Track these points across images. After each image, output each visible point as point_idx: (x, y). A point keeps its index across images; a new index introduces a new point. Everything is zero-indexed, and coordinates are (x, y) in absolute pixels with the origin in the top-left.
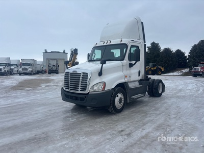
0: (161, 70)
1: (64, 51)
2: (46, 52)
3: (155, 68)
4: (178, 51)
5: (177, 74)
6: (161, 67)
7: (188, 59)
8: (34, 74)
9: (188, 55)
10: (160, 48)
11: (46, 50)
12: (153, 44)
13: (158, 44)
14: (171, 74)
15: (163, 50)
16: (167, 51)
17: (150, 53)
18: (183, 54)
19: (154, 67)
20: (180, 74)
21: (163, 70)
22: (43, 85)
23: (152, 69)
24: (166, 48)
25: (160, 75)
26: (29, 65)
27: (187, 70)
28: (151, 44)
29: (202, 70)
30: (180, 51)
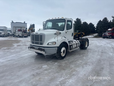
0: (83, 34)
1: (25, 22)
2: (13, 22)
3: (80, 33)
4: (91, 24)
5: (91, 37)
7: (96, 28)
8: (6, 36)
9: (96, 26)
10: (81, 22)
11: (12, 21)
12: (77, 19)
13: (80, 19)
15: (83, 23)
17: (76, 25)
18: (93, 25)
20: (92, 37)
22: (15, 45)
23: (78, 33)
26: (2, 30)
27: (96, 34)
28: (76, 19)
29: (108, 35)
30: (92, 24)
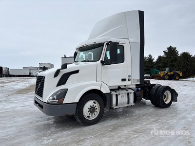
0: (179, 75)
2: (65, 57)
3: (172, 73)
6: (179, 72)
10: (178, 52)
11: (65, 55)
12: (170, 48)
13: (176, 48)
14: (191, 79)
15: (181, 55)
16: (186, 55)
17: (167, 58)
19: (170, 71)
21: (181, 75)
23: (169, 73)
24: (184, 53)
25: (178, 80)
28: (168, 48)
